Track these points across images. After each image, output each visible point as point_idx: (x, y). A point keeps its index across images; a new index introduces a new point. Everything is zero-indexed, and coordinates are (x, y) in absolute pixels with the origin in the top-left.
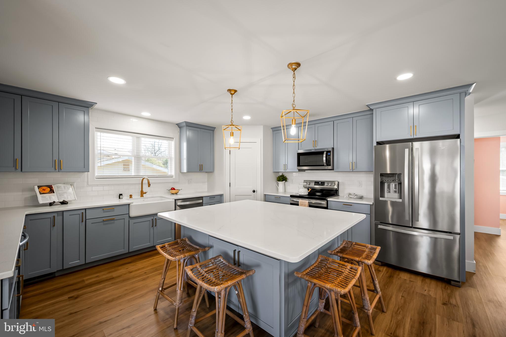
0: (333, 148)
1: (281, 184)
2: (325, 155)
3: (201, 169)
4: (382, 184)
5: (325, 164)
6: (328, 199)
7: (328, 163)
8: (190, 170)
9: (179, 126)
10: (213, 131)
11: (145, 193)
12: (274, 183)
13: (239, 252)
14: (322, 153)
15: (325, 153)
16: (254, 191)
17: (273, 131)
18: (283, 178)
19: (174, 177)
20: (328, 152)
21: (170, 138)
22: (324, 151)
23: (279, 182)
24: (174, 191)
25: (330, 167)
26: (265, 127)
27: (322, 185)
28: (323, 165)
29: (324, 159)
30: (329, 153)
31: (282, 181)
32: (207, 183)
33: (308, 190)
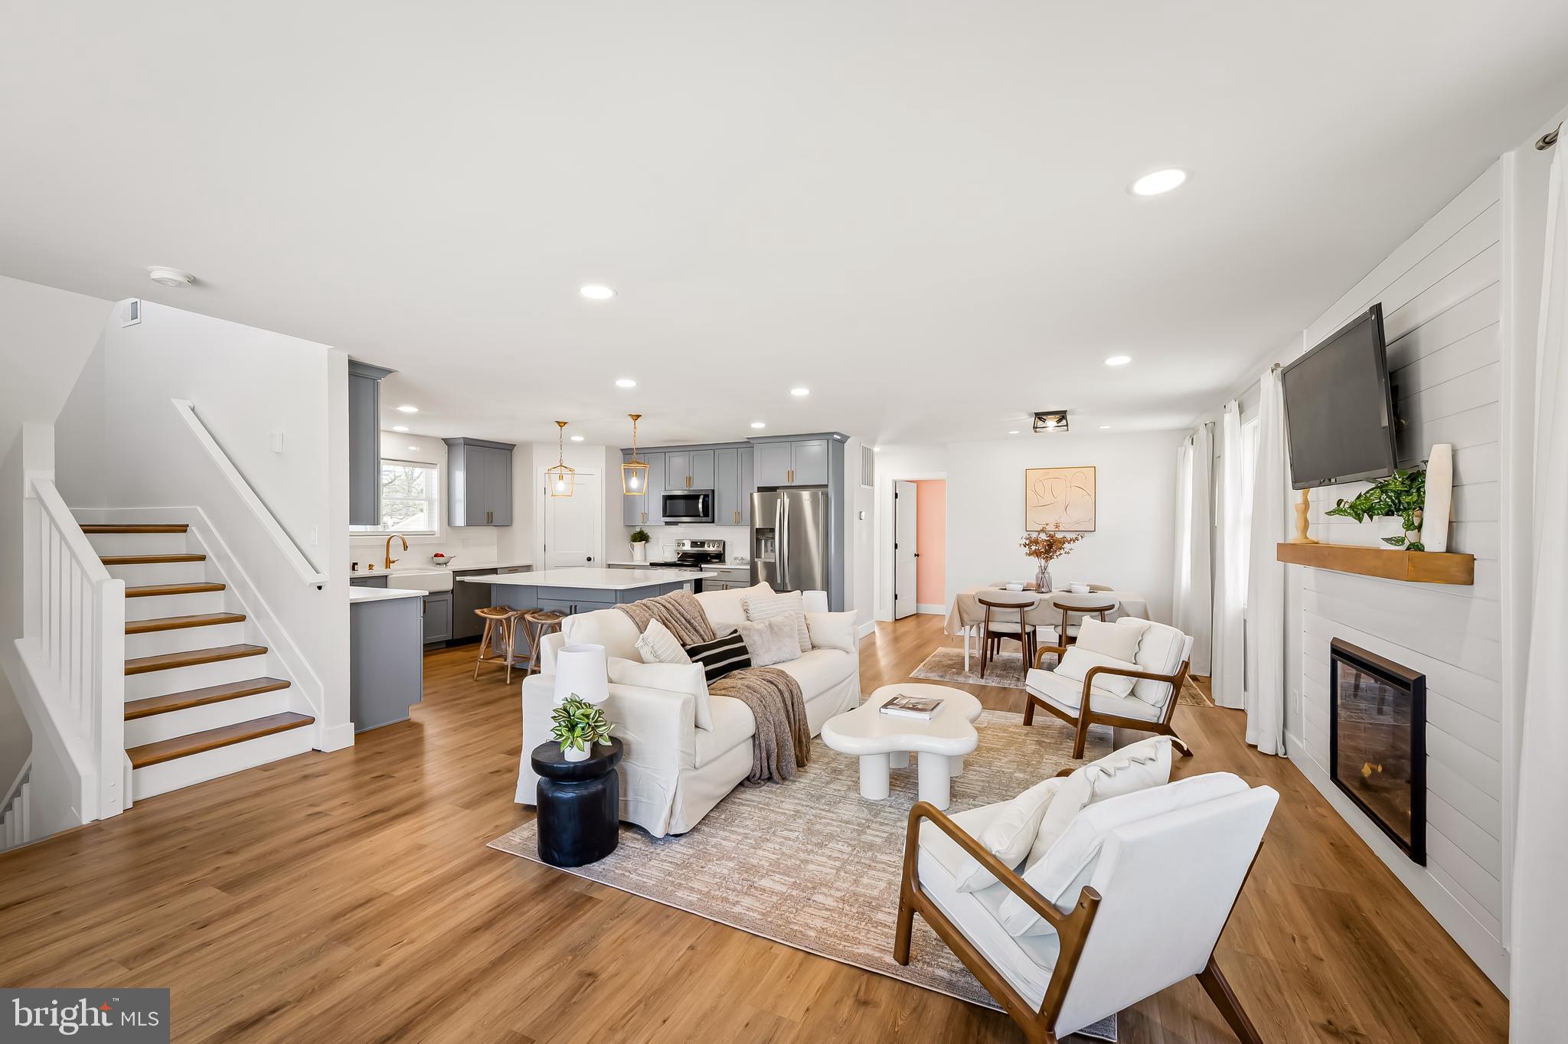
0: (713, 491)
1: (639, 546)
2: (701, 501)
3: (490, 520)
4: (758, 541)
5: (701, 515)
6: (703, 566)
7: (706, 513)
8: (471, 522)
9: (449, 443)
10: (511, 450)
11: (394, 562)
12: (627, 544)
13: (576, 606)
14: (697, 497)
15: (702, 497)
16: (589, 559)
17: (624, 454)
18: (641, 537)
19: (438, 535)
20: (706, 496)
21: (433, 465)
22: (700, 495)
23: (635, 544)
24: (440, 559)
25: (709, 519)
26: (609, 449)
27: (701, 547)
28: (699, 516)
29: (700, 506)
30: (709, 497)
31: (640, 541)
32: (496, 547)
33: (679, 554)
